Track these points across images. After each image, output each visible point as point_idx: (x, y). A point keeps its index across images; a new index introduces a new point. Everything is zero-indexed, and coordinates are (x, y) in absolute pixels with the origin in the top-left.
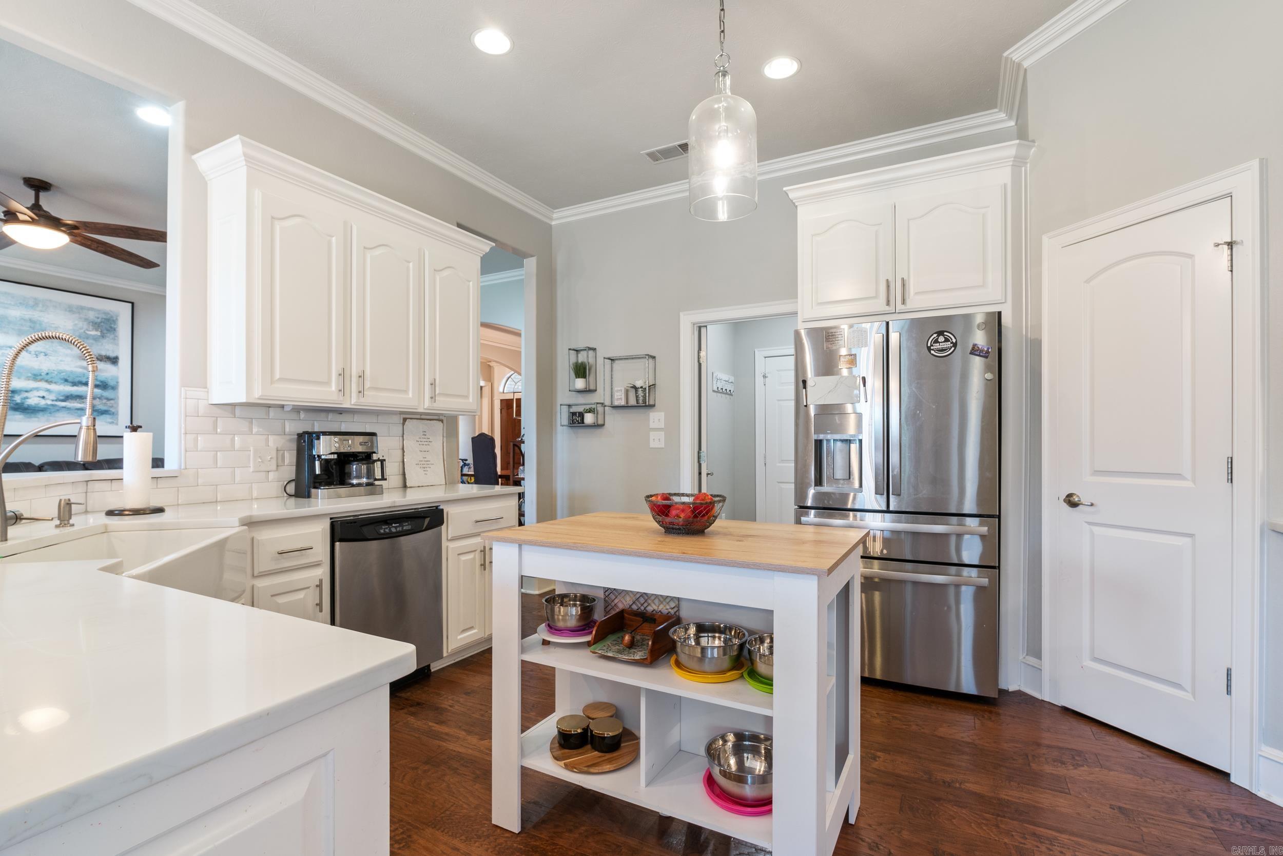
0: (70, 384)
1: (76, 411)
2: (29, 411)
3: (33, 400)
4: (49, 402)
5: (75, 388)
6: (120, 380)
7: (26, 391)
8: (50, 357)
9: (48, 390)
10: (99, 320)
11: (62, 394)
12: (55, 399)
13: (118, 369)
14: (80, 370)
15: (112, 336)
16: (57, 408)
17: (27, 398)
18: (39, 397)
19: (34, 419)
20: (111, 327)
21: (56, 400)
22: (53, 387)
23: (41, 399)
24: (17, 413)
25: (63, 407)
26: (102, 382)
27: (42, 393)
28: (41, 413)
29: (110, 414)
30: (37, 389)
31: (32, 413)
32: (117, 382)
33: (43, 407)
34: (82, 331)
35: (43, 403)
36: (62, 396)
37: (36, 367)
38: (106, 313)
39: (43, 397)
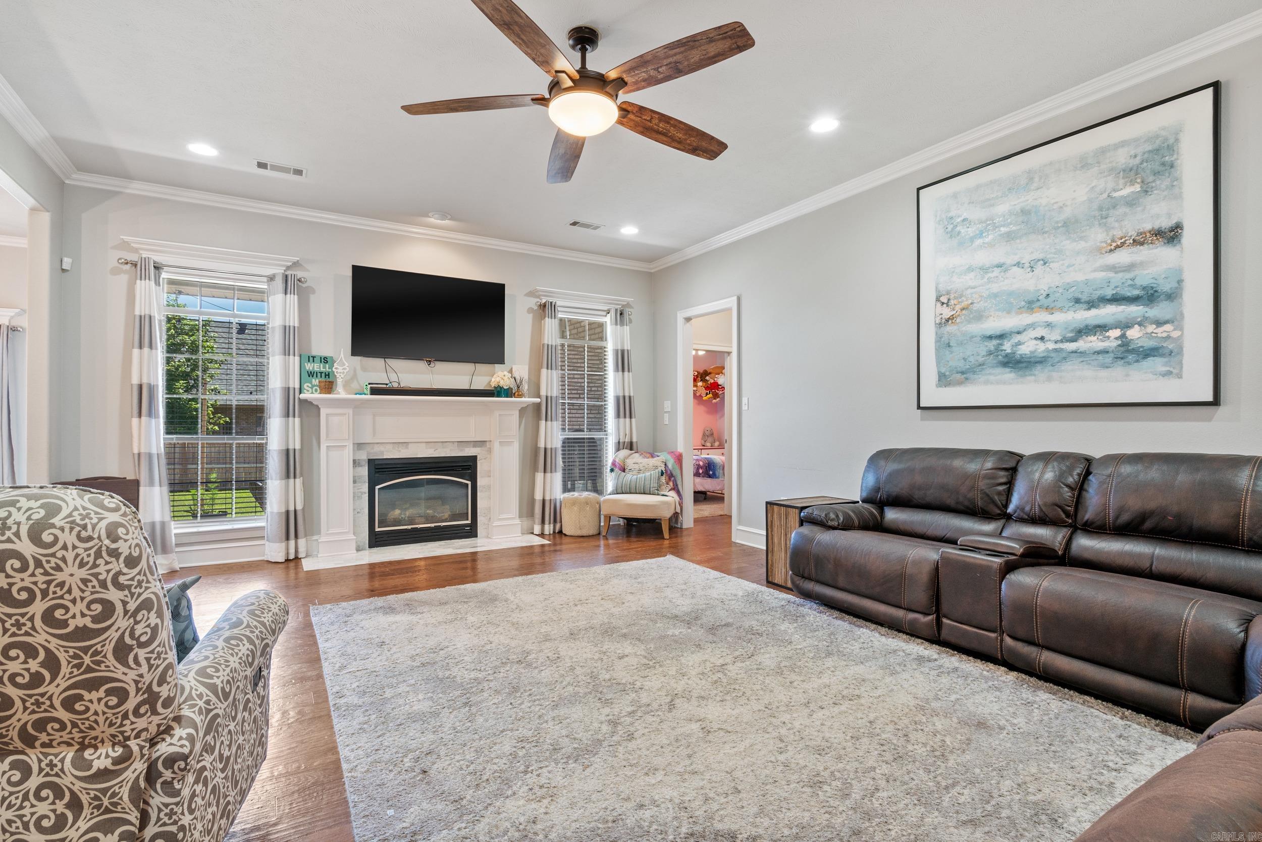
0: (1085, 306)
1: (1095, 357)
2: (1024, 365)
3: (1028, 347)
4: (1051, 346)
5: (1094, 312)
6: (1188, 277)
7: (1019, 333)
8: (1052, 265)
9: (1049, 325)
10: (1137, 160)
11: (1071, 328)
12: (1059, 338)
13: (1182, 251)
14: (1102, 275)
15: (1167, 182)
16: (1064, 355)
17: (1019, 343)
18: (1036, 339)
19: (1029, 378)
20: (1163, 164)
21: (1062, 341)
22: (1058, 318)
23: (1039, 342)
24: (1008, 370)
25: (1075, 352)
26: (1144, 288)
27: (1039, 332)
28: (1039, 367)
29: (1162, 355)
30: (1032, 326)
31: (1026, 367)
32: (1180, 282)
33: (1042, 355)
34: (1105, 195)
35: (1041, 347)
36: (1072, 331)
37: (1032, 288)
38: (1150, 139)
39: (1042, 338)
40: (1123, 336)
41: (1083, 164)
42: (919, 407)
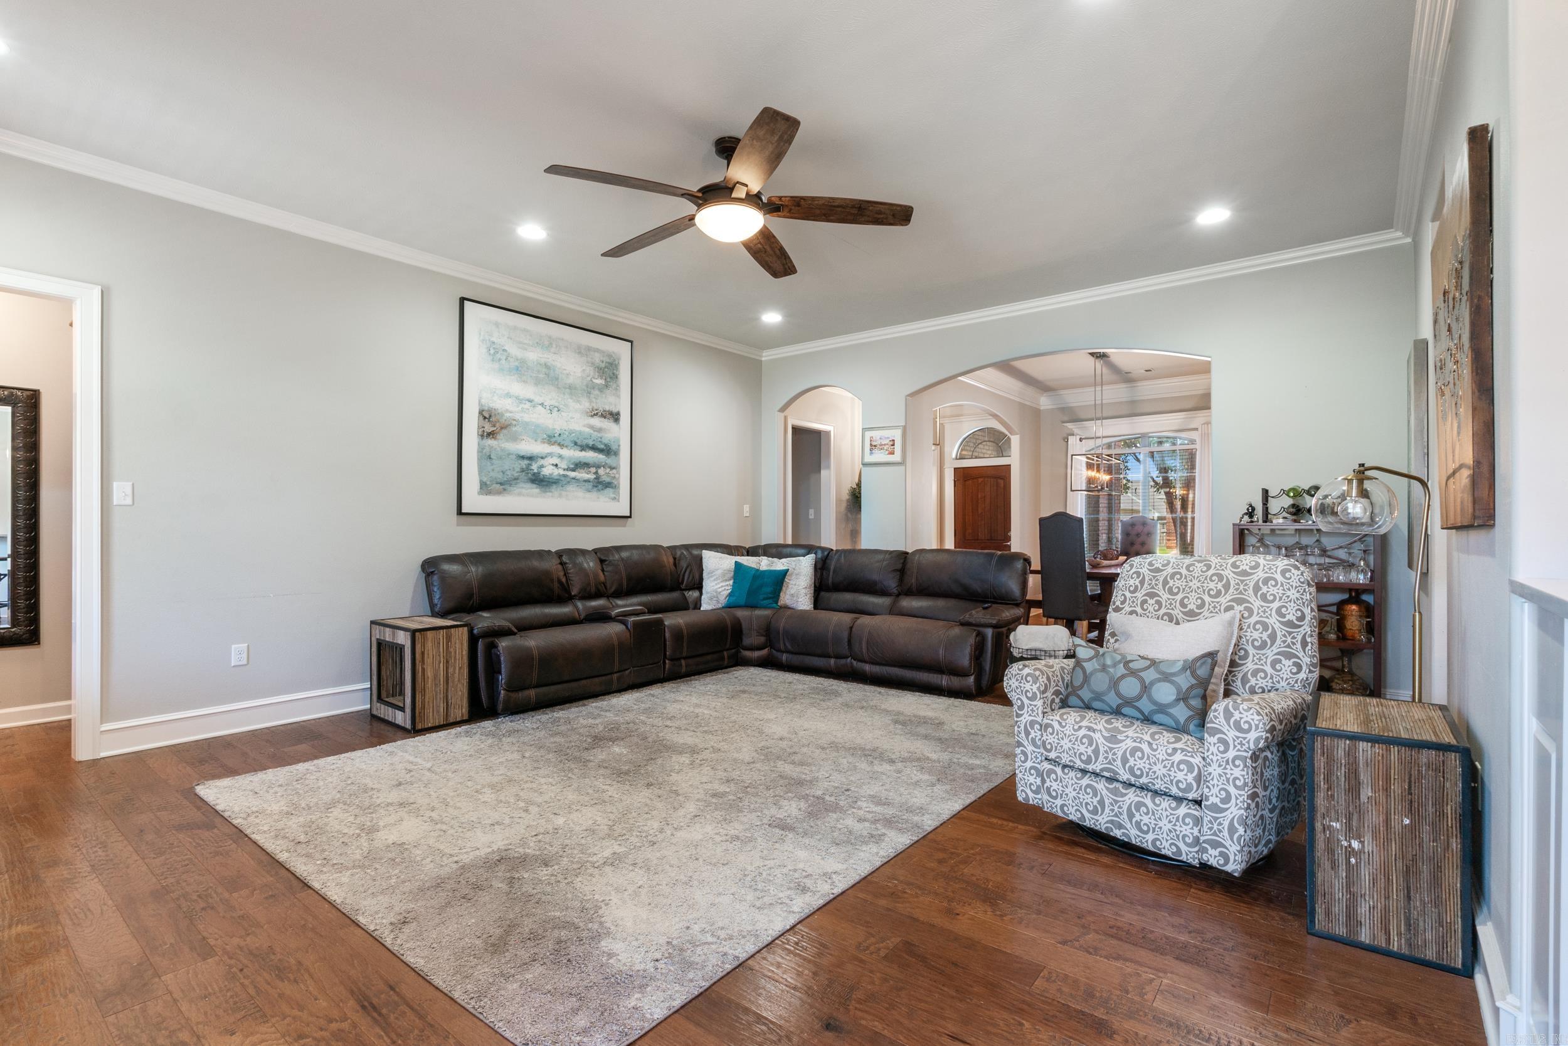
0: (579, 448)
1: (584, 483)
2: (545, 483)
3: (548, 471)
4: (562, 472)
5: (583, 454)
6: (621, 443)
7: (542, 458)
8: (562, 413)
9: (560, 456)
10: (603, 365)
11: (572, 462)
12: (566, 467)
13: (620, 428)
14: (587, 430)
15: (614, 386)
16: (569, 480)
17: (542, 466)
18: (553, 465)
19: (548, 494)
20: (613, 374)
21: (567, 470)
22: (565, 452)
23: (554, 467)
24: (535, 486)
25: (574, 479)
26: (606, 445)
27: (555, 460)
28: (554, 486)
29: (612, 488)
30: (551, 455)
31: (547, 485)
32: (619, 446)
33: (556, 478)
34: (589, 379)
35: (556, 472)
36: (572, 464)
37: (551, 427)
38: (609, 356)
39: (556, 465)
40: (596, 473)
41: (583, 351)
42: (460, 512)
